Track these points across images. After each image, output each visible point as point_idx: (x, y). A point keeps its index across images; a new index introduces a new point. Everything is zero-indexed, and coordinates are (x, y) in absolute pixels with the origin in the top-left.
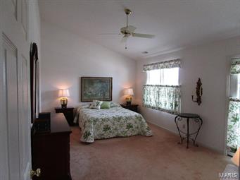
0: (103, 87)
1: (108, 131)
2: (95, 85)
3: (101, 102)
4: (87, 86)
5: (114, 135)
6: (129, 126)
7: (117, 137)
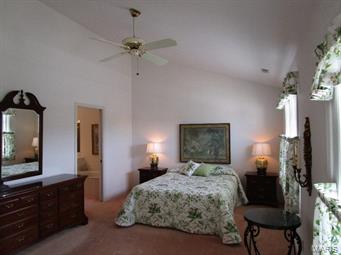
0: (213, 140)
1: (156, 214)
2: (201, 136)
3: (197, 165)
4: (188, 138)
5: (168, 224)
6: (194, 214)
7: (173, 228)
